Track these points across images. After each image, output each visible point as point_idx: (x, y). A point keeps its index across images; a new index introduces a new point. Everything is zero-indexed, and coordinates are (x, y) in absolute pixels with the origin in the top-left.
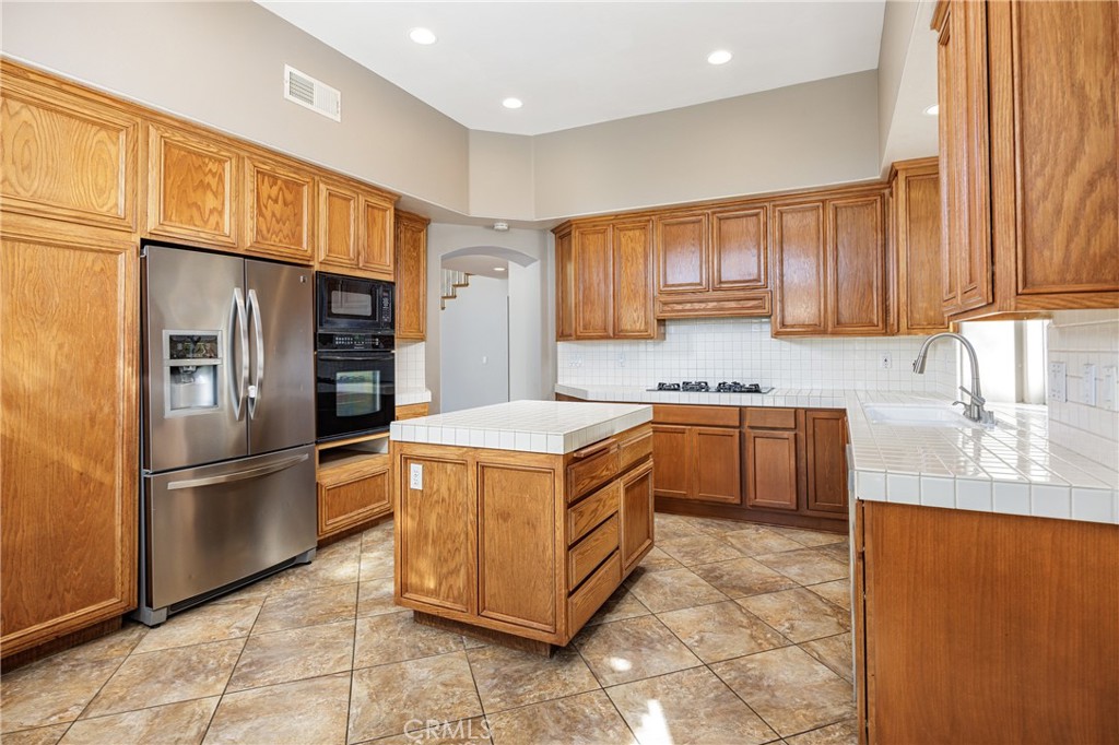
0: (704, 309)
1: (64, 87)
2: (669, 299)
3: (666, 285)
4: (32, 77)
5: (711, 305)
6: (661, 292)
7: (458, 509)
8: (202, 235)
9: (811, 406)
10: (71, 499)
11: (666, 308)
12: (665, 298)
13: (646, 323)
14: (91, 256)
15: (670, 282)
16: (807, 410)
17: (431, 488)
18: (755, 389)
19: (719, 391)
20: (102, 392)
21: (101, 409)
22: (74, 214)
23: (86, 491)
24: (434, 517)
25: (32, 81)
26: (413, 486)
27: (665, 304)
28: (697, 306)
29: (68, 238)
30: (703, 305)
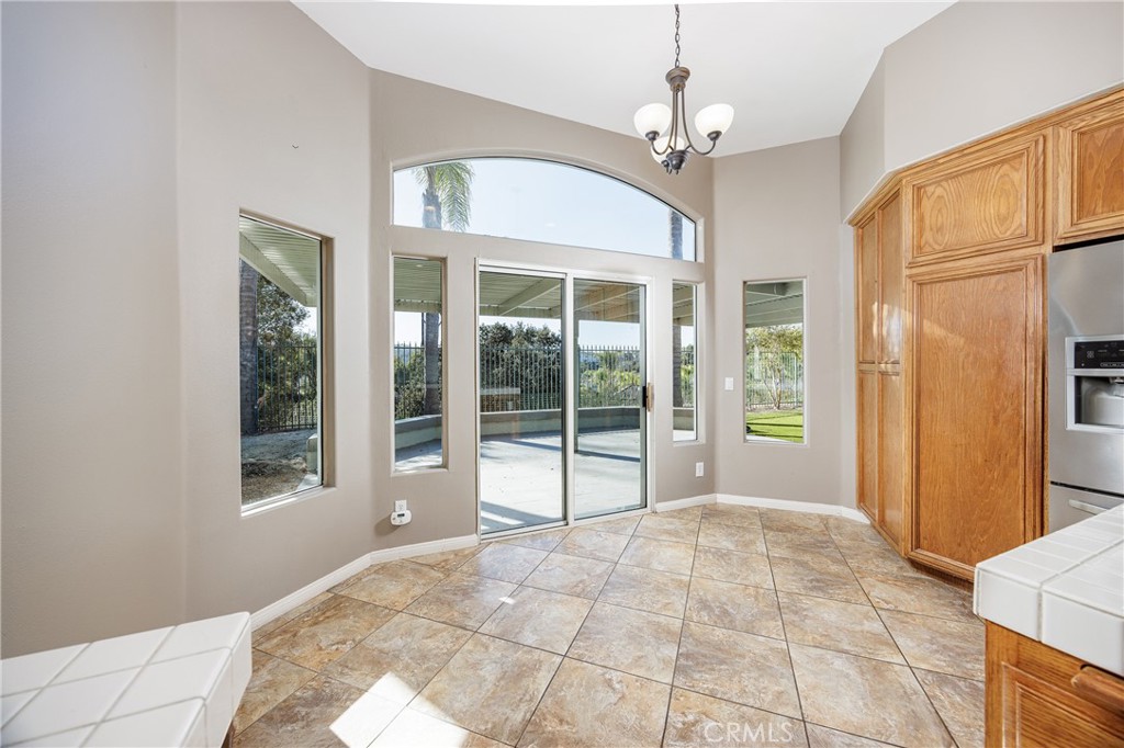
1: (965, 152)
4: (941, 161)
10: (976, 477)
14: (994, 279)
20: (1006, 395)
25: (943, 163)
29: (969, 271)
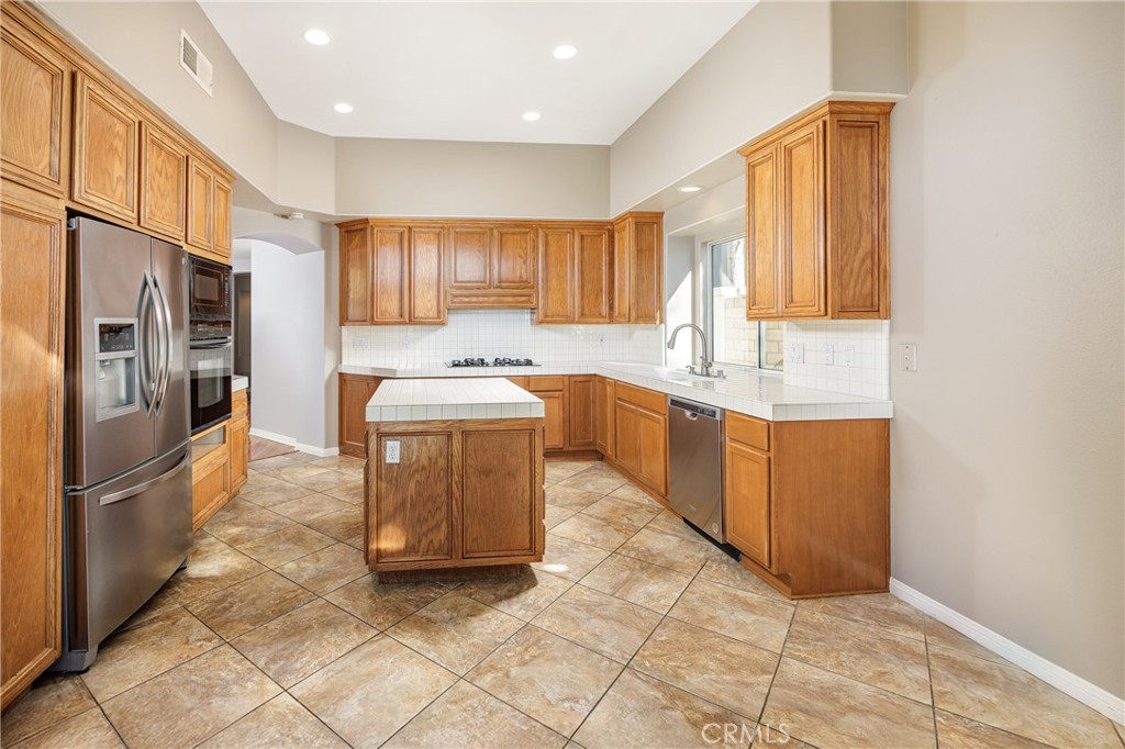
0: (487, 302)
2: (459, 292)
3: (456, 282)
5: (492, 299)
6: (452, 287)
7: (439, 474)
8: (115, 207)
9: (575, 373)
11: (455, 300)
12: (455, 292)
13: (439, 312)
15: (460, 279)
16: (570, 376)
17: (410, 460)
18: (529, 363)
19: (496, 365)
21: (36, 417)
22: (19, 171)
23: (23, 522)
24: (412, 484)
26: (388, 461)
27: (456, 296)
28: (481, 299)
30: (486, 299)
